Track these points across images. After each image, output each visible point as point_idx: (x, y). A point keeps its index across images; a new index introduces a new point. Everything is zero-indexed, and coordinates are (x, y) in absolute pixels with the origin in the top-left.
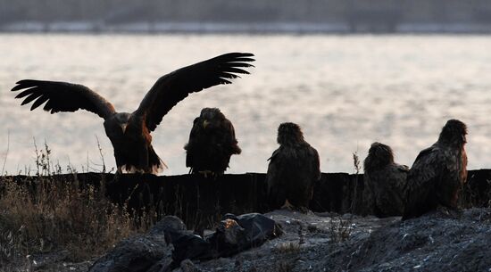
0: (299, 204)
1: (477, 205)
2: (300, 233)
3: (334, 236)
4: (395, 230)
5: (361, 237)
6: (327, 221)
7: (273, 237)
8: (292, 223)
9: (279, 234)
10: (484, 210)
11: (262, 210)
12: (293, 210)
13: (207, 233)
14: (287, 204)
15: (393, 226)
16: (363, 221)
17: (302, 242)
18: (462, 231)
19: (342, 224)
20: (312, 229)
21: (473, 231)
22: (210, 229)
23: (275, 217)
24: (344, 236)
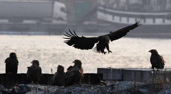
0: (36, 82)
1: (85, 83)
2: (36, 90)
3: (45, 91)
4: (62, 90)
5: (53, 92)
6: (43, 87)
7: (28, 91)
8: (34, 87)
9: (30, 90)
10: (87, 84)
11: (25, 84)
12: (34, 84)
13: (10, 89)
14: (32, 82)
15: (62, 89)
16: (54, 87)
17: (36, 93)
18: (81, 91)
19: (48, 88)
20: (39, 89)
21: (85, 91)
22: (11, 89)
23: (29, 86)
24: (48, 91)
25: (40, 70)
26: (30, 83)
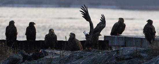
1: (94, 49)
2: (52, 54)
3: (60, 55)
4: (75, 54)
5: (67, 56)
6: (59, 52)
7: (46, 55)
8: (51, 52)
9: (48, 55)
10: (96, 50)
11: (44, 49)
12: (51, 49)
13: (30, 54)
15: (75, 53)
16: (67, 52)
17: (53, 57)
18: (91, 55)
19: (63, 53)
20: (55, 54)
21: (94, 55)
22: (31, 53)
23: (47, 51)
24: (63, 55)
25: (56, 37)
26: (47, 49)
